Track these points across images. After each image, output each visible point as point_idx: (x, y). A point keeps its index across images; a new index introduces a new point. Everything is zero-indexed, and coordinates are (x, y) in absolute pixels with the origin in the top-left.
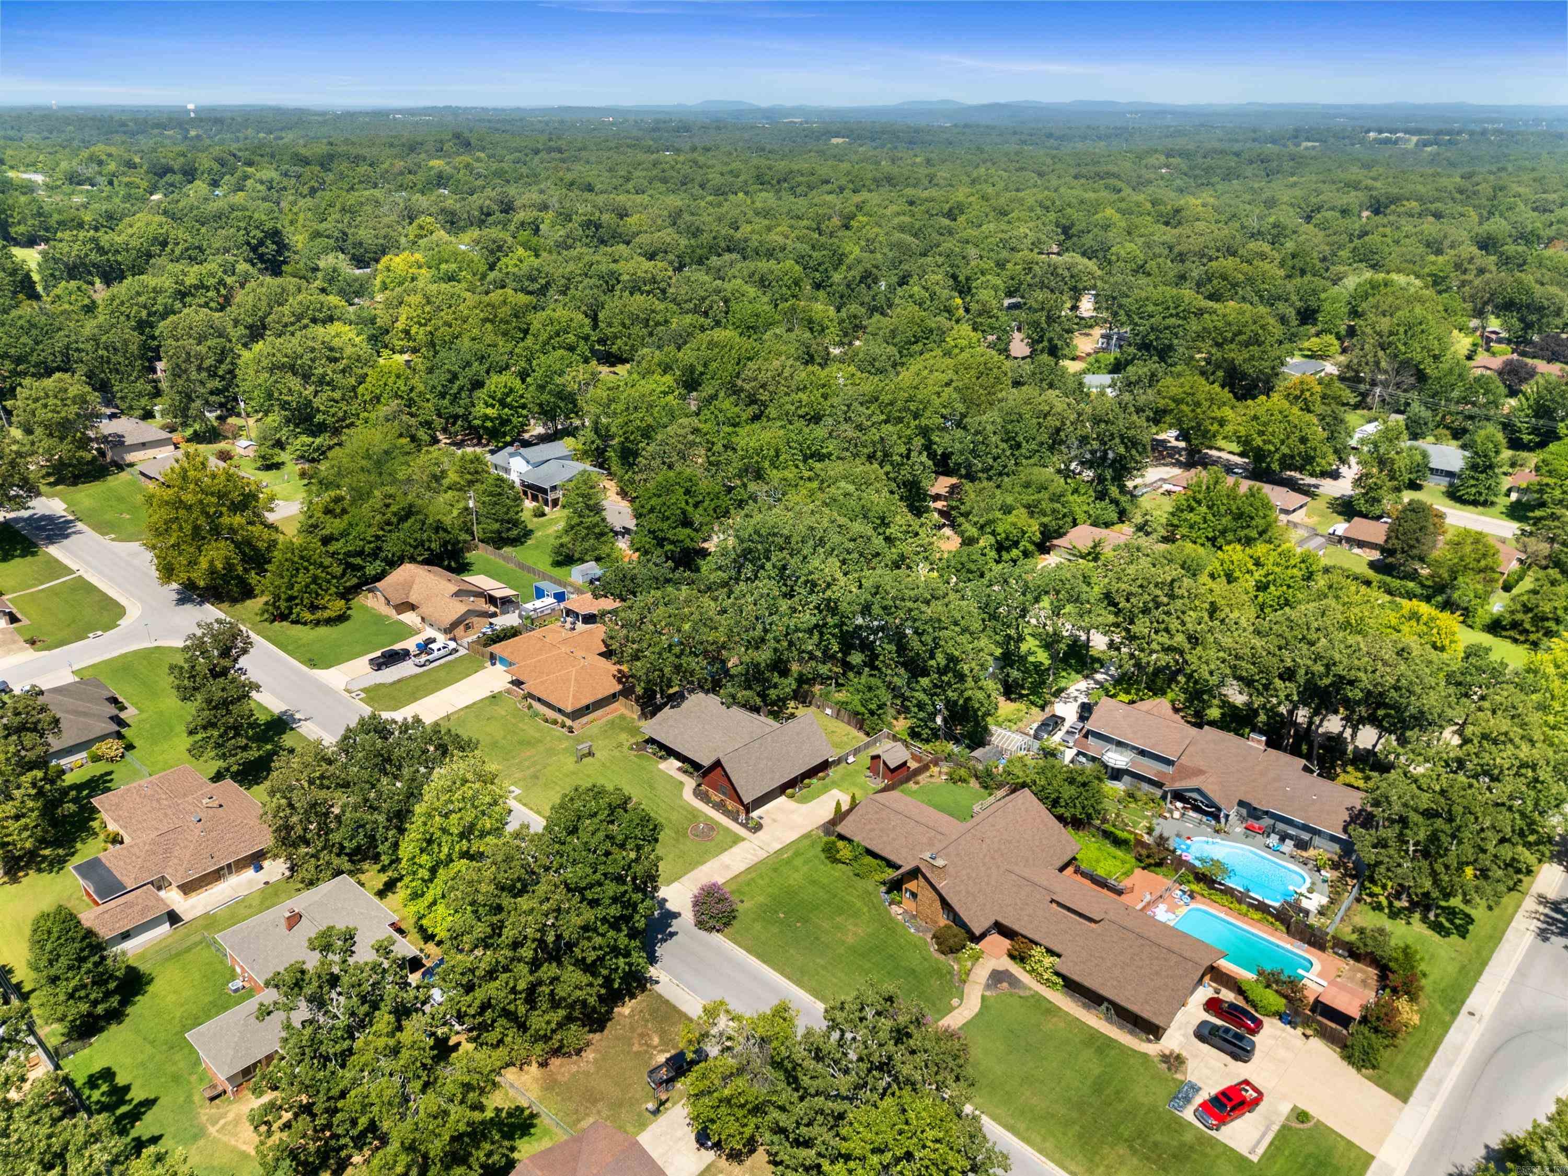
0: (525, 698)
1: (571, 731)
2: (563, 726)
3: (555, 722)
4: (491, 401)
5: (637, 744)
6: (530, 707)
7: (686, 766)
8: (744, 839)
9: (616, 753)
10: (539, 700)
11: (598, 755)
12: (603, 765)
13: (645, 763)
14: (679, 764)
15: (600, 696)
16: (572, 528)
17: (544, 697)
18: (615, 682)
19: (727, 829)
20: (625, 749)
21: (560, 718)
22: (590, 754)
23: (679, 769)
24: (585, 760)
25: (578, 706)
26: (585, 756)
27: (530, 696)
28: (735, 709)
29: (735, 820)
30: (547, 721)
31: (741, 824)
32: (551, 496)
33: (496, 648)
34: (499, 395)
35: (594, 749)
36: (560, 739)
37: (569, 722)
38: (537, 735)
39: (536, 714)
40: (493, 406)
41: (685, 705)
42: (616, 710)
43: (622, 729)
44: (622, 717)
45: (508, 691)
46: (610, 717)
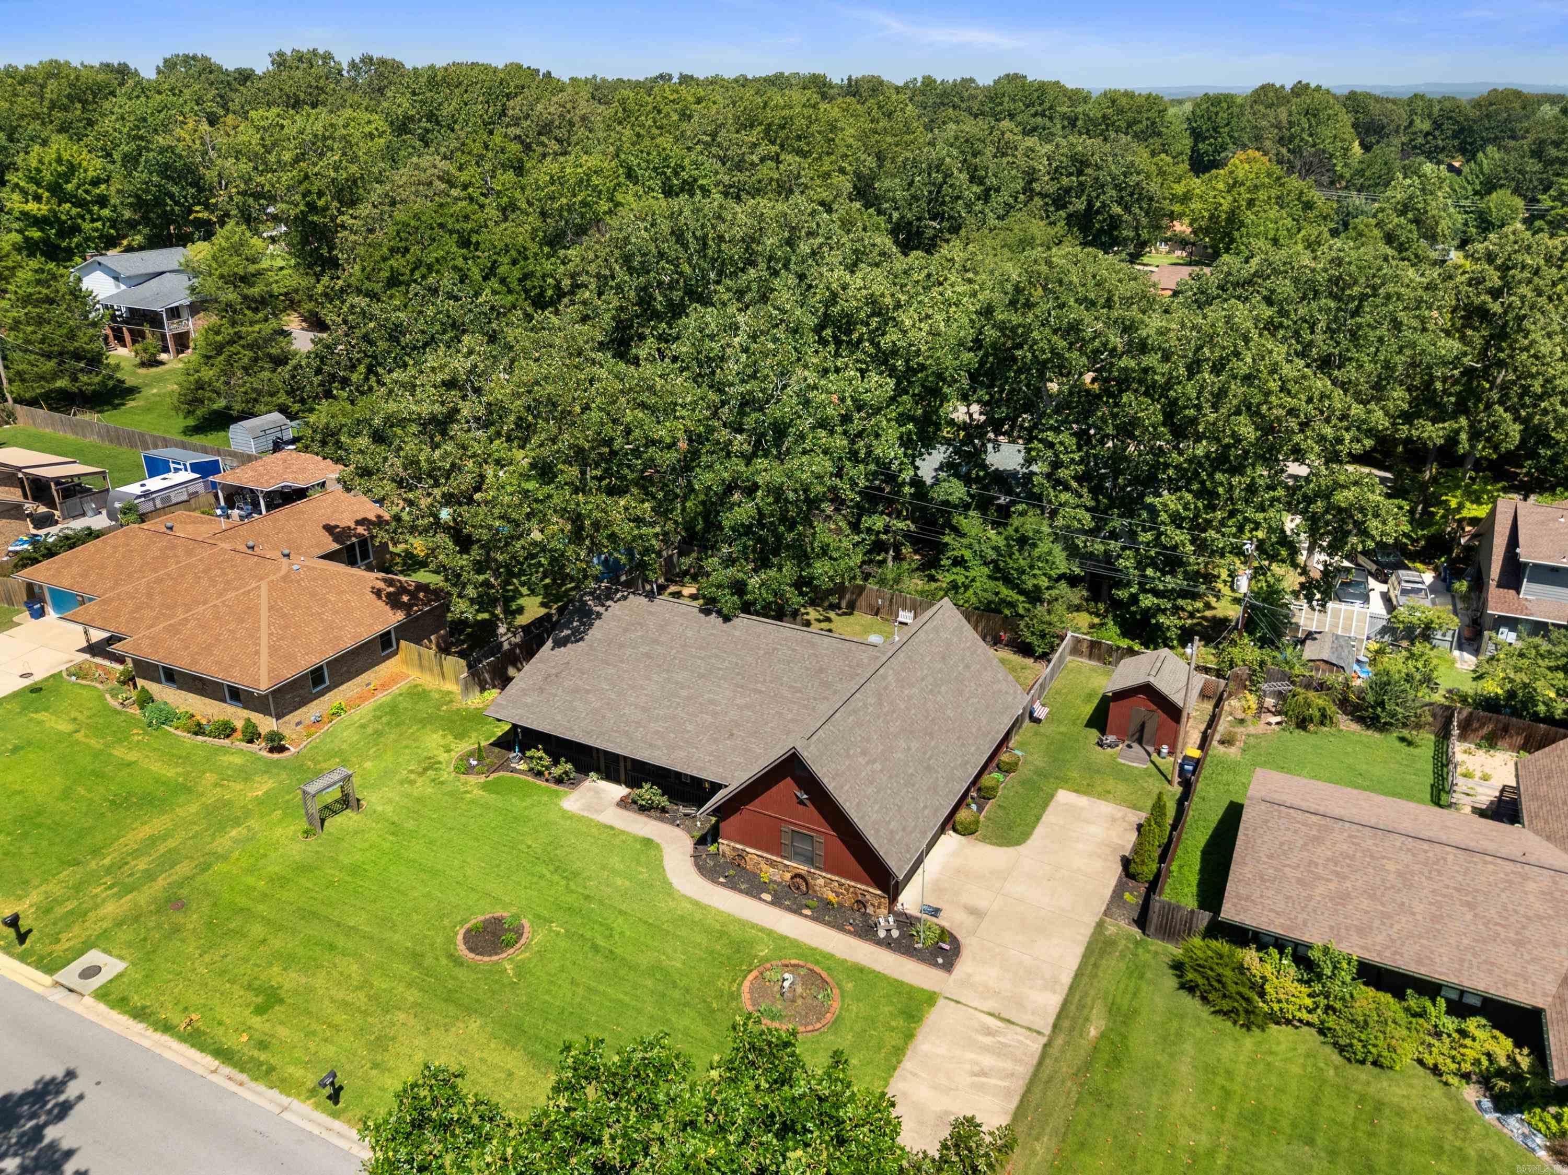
0: (128, 680)
1: (277, 745)
2: (252, 736)
3: (226, 730)
4: (32, 188)
5: (479, 753)
6: (145, 700)
7: (648, 792)
8: (931, 998)
9: (423, 787)
10: (171, 676)
11: (372, 799)
12: (395, 829)
13: (516, 803)
14: (621, 791)
15: (348, 643)
16: (220, 349)
17: (182, 663)
18: (381, 606)
19: (859, 971)
20: (447, 774)
21: (238, 715)
22: (347, 802)
23: (623, 803)
24: (335, 823)
25: (289, 673)
26: (330, 810)
27: (146, 669)
28: (743, 622)
29: (867, 931)
30: (199, 730)
31: (888, 943)
32: (171, 328)
33: (40, 574)
34: (47, 176)
35: (358, 789)
36: (244, 774)
37: (266, 724)
38: (171, 772)
39: (167, 717)
40: (38, 198)
41: (596, 632)
42: (393, 680)
43: (426, 722)
44: (418, 694)
45: (79, 672)
46: (383, 697)
